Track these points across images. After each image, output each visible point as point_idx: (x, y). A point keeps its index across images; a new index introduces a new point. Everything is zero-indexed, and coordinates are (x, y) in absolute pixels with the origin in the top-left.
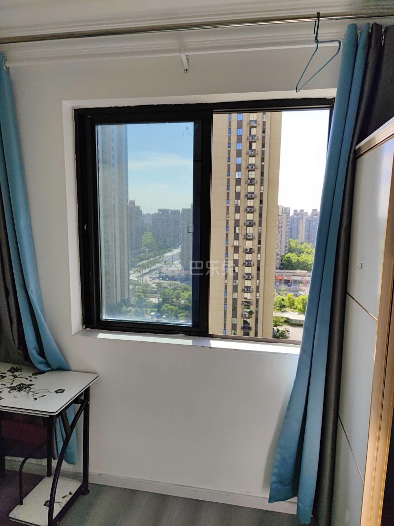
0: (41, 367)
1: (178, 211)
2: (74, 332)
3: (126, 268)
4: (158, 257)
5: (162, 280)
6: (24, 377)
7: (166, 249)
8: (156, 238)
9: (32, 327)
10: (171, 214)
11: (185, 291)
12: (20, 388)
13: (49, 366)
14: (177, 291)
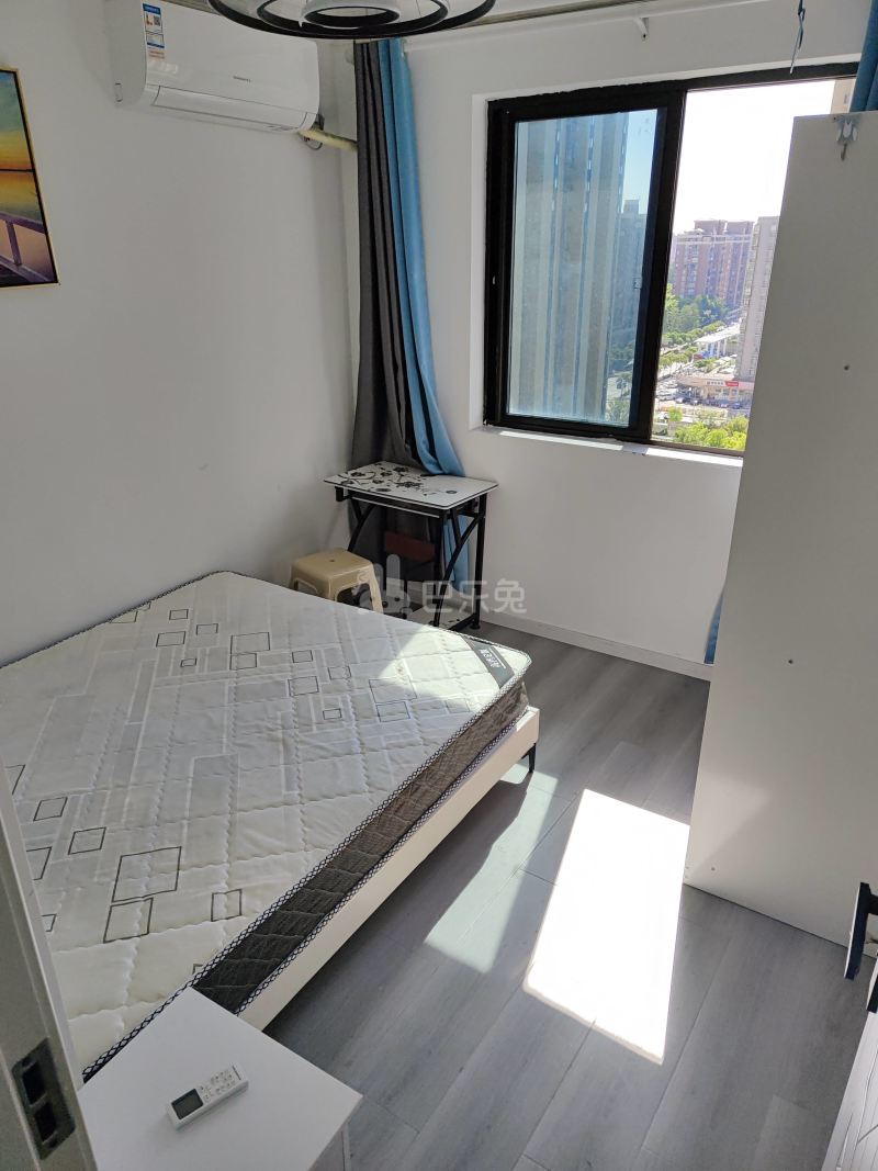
0: (431, 468)
1: (749, 225)
2: (471, 427)
3: (601, 371)
4: (679, 347)
5: (684, 402)
6: (412, 476)
7: (702, 327)
8: (682, 297)
9: (422, 416)
10: (728, 233)
11: (737, 433)
12: (408, 485)
13: (441, 469)
14: (715, 431)
